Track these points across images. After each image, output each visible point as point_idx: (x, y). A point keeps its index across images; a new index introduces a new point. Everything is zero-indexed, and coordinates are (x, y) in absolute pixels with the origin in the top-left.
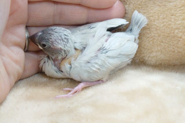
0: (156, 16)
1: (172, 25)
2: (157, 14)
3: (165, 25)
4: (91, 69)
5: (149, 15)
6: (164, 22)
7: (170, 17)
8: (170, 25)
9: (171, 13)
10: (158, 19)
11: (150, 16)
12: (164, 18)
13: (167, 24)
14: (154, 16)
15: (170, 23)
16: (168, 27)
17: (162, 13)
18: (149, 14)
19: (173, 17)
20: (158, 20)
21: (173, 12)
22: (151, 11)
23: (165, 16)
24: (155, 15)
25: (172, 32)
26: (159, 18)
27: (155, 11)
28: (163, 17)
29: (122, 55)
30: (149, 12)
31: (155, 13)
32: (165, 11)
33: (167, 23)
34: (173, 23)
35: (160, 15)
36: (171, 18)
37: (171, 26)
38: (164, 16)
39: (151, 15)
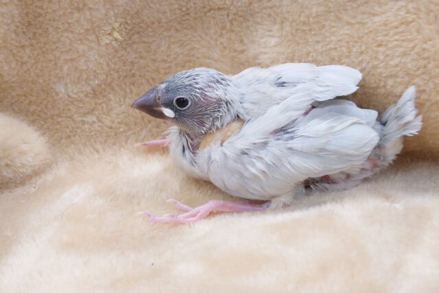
0: (344, 49)
1: (380, 68)
2: (346, 45)
3: (364, 69)
4: (247, 169)
5: (328, 47)
6: (361, 62)
7: (376, 49)
8: (375, 67)
9: (377, 41)
10: (348, 54)
11: (330, 49)
12: (362, 53)
13: (370, 65)
14: (339, 49)
15: (376, 63)
16: (371, 73)
17: (356, 42)
18: (328, 45)
19: (382, 49)
20: (348, 57)
21: (379, 38)
22: (333, 38)
23: (363, 48)
24: (341, 47)
25: (382, 84)
26: (349, 52)
27: (340, 38)
28: (359, 51)
29: (327, 153)
30: (328, 39)
31: (340, 40)
32: (363, 37)
33: (368, 63)
34: (384, 64)
35: (353, 46)
36: (377, 52)
37: (379, 70)
38: (361, 47)
39: (332, 46)
